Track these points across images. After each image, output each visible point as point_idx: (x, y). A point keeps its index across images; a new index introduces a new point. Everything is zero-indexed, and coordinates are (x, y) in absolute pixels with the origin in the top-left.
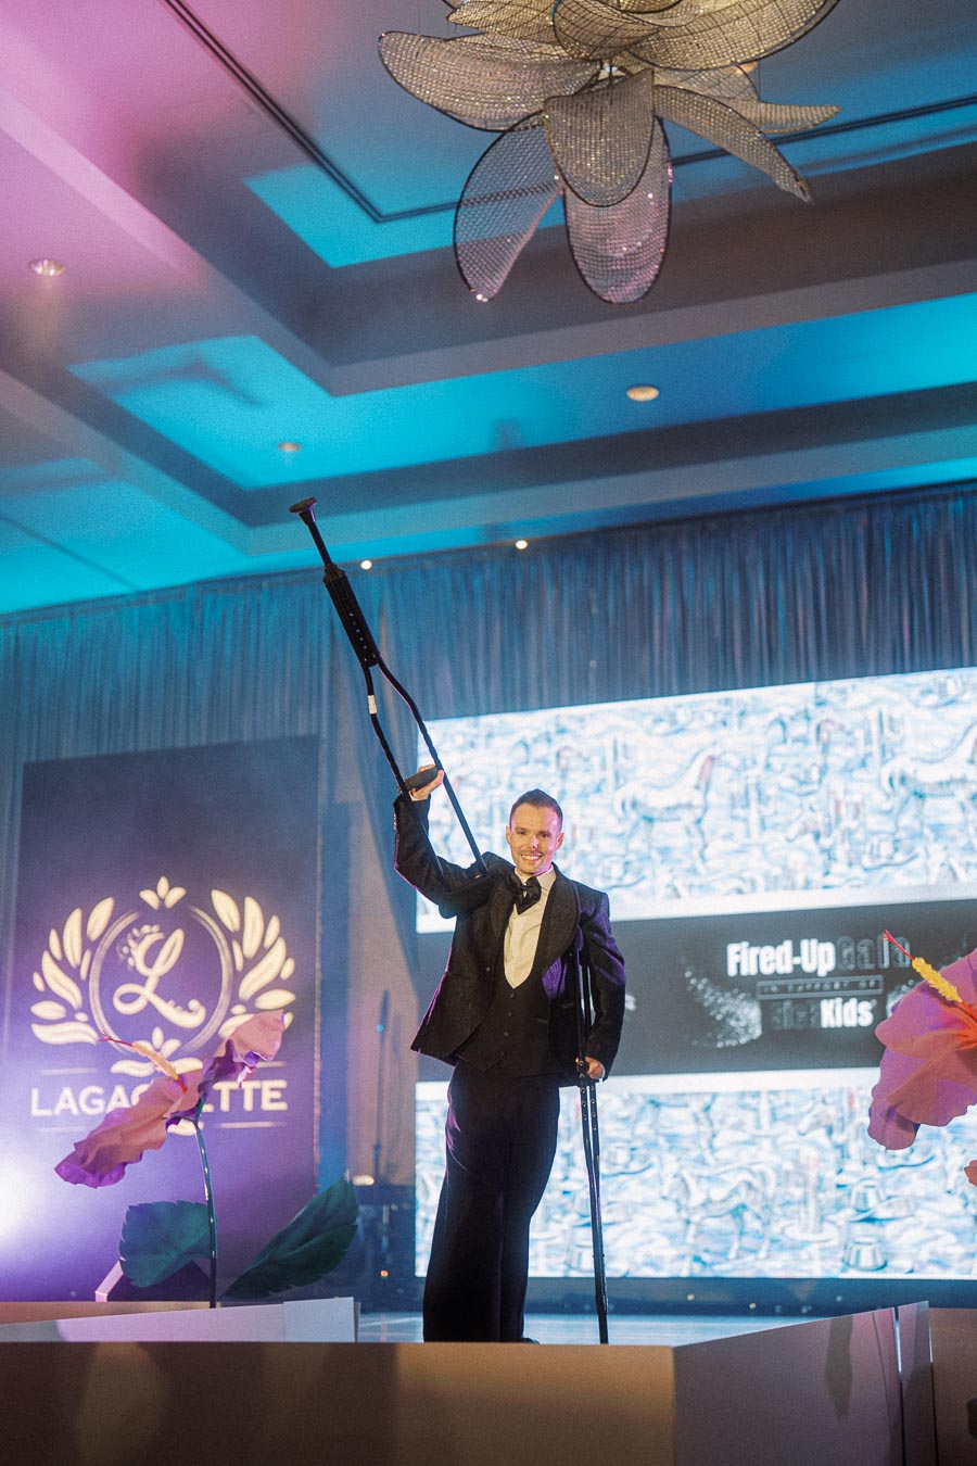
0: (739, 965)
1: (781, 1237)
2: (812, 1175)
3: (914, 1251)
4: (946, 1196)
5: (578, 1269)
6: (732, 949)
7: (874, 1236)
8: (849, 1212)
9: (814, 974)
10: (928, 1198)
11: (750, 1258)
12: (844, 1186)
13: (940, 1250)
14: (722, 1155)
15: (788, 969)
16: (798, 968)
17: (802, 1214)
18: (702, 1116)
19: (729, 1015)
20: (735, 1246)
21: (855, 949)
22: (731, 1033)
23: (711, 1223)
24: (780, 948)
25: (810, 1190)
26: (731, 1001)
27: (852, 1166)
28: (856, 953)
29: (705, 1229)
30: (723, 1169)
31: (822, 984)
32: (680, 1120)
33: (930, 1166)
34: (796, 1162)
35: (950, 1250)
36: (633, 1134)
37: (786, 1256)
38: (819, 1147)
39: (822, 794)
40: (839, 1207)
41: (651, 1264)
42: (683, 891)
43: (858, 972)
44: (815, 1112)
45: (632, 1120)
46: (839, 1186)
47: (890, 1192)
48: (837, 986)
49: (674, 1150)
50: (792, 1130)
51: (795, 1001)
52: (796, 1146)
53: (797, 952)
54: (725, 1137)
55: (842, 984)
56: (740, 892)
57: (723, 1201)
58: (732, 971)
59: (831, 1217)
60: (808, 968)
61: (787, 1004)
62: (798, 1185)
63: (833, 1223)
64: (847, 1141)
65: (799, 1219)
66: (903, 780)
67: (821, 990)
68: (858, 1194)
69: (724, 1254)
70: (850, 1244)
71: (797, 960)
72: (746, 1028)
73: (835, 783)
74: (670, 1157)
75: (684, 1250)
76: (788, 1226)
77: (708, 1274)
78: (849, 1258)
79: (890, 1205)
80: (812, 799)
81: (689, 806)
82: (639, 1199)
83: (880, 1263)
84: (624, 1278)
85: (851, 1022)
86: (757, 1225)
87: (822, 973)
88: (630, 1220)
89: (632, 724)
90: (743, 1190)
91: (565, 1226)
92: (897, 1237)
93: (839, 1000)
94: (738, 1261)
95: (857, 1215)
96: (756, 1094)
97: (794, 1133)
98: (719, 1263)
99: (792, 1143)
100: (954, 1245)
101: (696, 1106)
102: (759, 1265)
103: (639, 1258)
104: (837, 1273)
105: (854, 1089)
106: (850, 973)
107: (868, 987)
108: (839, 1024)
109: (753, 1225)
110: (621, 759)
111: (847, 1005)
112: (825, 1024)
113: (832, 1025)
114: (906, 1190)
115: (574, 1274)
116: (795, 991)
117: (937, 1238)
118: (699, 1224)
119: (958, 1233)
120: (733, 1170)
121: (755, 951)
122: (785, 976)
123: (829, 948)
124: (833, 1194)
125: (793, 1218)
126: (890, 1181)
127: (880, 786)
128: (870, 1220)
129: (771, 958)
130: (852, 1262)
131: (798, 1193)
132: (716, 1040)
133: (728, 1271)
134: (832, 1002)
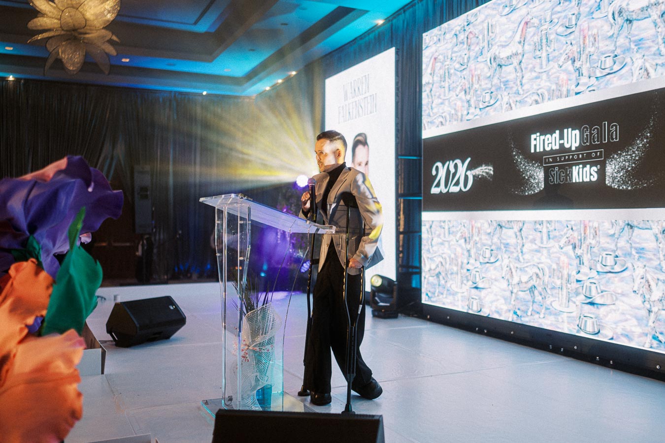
0: (535, 146)
1: (551, 308)
2: (565, 272)
3: (614, 326)
4: (633, 294)
5: (472, 309)
6: (533, 136)
7: (593, 314)
8: (581, 297)
9: (570, 149)
10: (623, 295)
11: (537, 316)
12: (580, 281)
13: (628, 328)
14: (527, 256)
15: (557, 147)
16: (562, 145)
17: (560, 295)
18: (518, 234)
19: (531, 176)
20: (531, 309)
21: (590, 132)
22: (531, 187)
23: (521, 294)
24: (554, 135)
25: (564, 282)
26: (531, 168)
27: (584, 269)
28: (591, 134)
29: (518, 297)
30: (526, 265)
31: (573, 155)
32: (509, 235)
33: (625, 274)
34: (558, 264)
35: (634, 329)
36: (492, 242)
37: (552, 318)
38: (569, 257)
39: (577, 33)
40: (577, 294)
41: (498, 312)
42: (513, 105)
43: (592, 147)
44: (568, 235)
45: (492, 234)
46: (578, 281)
47: (603, 288)
48: (580, 156)
49: (507, 252)
50: (557, 245)
51: (560, 167)
52: (558, 255)
53: (562, 137)
54: (528, 246)
55: (582, 154)
56: (537, 102)
57: (526, 283)
58: (533, 151)
59: (573, 299)
60: (567, 146)
61: (557, 169)
62: (558, 279)
63: (575, 303)
64: (583, 254)
65: (559, 298)
66: (620, 12)
67: (573, 159)
68: (586, 286)
69: (526, 312)
70: (582, 317)
71: (562, 142)
72: (538, 184)
73: (584, 23)
74: (506, 256)
75: (511, 307)
76: (554, 301)
77: (519, 322)
78: (581, 326)
79: (602, 296)
80: (572, 37)
81: (516, 54)
82: (494, 277)
83: (596, 331)
84: (487, 317)
85: (587, 180)
86: (540, 298)
87: (573, 149)
88: (490, 288)
89: (495, 12)
90: (534, 277)
91: (468, 287)
92: (606, 316)
93: (581, 166)
94: (532, 317)
95: (585, 300)
96: (541, 223)
97: (557, 246)
98: (524, 317)
99: (556, 253)
100: (635, 326)
101: (516, 229)
102: (541, 321)
103: (493, 309)
104: (574, 333)
105: (587, 222)
106: (588, 148)
107: (596, 157)
108: (581, 181)
109: (538, 298)
110: (490, 34)
111: (585, 169)
112: (574, 181)
113: (578, 181)
114: (612, 287)
115: (470, 312)
116: (561, 161)
117: (626, 320)
118: (516, 294)
119: (639, 319)
120: (531, 265)
121: (542, 137)
122: (556, 152)
123: (577, 132)
124: (575, 285)
125: (556, 297)
126: (604, 281)
127: (607, 21)
128: (592, 304)
129: (550, 141)
130: (582, 328)
131: (558, 282)
132: (524, 191)
133: (527, 322)
134: (577, 167)
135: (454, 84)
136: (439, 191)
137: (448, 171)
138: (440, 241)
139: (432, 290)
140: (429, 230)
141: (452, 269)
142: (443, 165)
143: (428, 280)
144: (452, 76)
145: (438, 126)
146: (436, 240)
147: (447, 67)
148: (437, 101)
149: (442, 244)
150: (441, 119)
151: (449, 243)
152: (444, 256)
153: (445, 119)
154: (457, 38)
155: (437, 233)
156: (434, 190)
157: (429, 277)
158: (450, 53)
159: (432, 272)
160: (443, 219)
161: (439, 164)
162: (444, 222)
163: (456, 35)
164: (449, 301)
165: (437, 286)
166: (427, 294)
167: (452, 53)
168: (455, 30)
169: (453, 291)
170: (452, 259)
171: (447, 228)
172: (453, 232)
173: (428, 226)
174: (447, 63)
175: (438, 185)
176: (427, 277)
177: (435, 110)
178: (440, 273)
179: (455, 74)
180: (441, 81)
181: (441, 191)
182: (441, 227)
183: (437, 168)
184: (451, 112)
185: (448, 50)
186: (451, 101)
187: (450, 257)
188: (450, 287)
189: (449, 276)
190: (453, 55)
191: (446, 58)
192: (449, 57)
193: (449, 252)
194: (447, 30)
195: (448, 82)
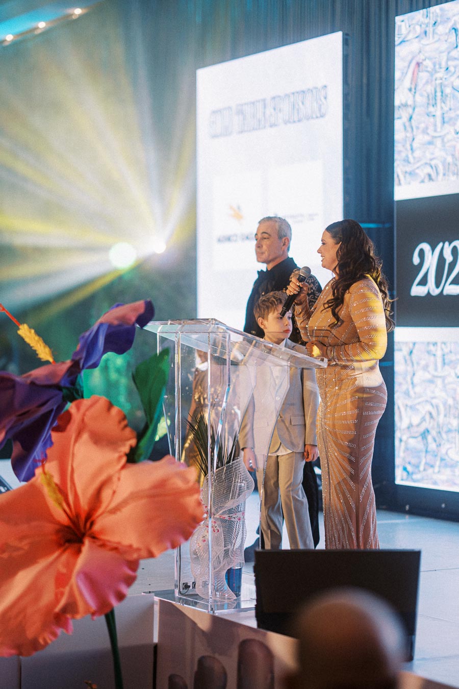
135: (452, 111)
136: (426, 292)
137: (441, 260)
138: (428, 376)
139: (413, 461)
140: (408, 357)
141: (449, 423)
142: (433, 249)
143: (406, 443)
144: (448, 99)
145: (423, 181)
146: (421, 375)
147: (438, 82)
148: (421, 138)
149: (431, 381)
150: (428, 170)
151: (443, 381)
152: (434, 401)
153: (437, 170)
154: (457, 35)
155: (423, 363)
156: (417, 291)
157: (408, 438)
158: (445, 58)
159: (414, 430)
160: (433, 340)
161: (425, 246)
162: (435, 344)
163: (455, 30)
164: (443, 477)
165: (423, 454)
166: (405, 469)
167: (448, 59)
168: (453, 22)
169: (452, 459)
170: (450, 407)
171: (439, 353)
172: (451, 362)
173: (405, 351)
174: (439, 75)
175: (424, 282)
176: (404, 438)
177: (417, 153)
178: (428, 431)
179: (454, 96)
180: (428, 104)
181: (429, 293)
182: (429, 352)
183: (422, 254)
184: (445, 159)
185: (441, 52)
186: (446, 140)
187: (445, 404)
188: (447, 453)
189: (444, 436)
190: (450, 63)
191: (437, 67)
192: (444, 65)
193: (443, 394)
194: (439, 19)
195: (442, 108)
